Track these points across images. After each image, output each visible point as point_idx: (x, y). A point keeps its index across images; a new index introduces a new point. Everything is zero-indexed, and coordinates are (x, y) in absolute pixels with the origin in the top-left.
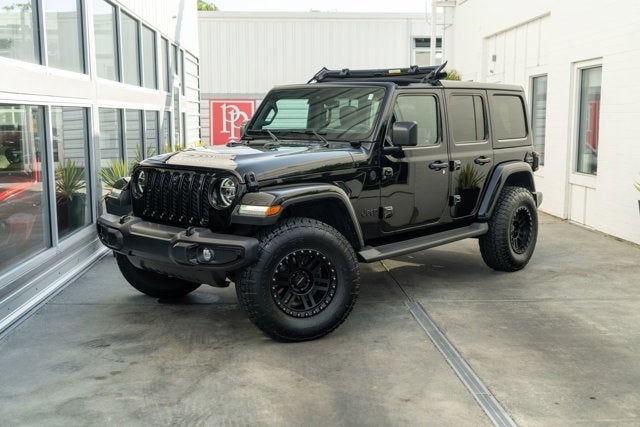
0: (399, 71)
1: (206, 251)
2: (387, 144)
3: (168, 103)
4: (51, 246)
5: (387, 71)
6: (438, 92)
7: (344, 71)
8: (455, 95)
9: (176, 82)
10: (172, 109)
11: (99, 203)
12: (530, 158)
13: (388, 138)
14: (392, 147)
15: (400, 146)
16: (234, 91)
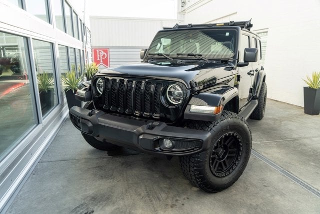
0: (223, 24)
1: (166, 141)
3: (83, 47)
4: (39, 123)
5: (215, 25)
6: (250, 34)
7: (190, 25)
9: (85, 39)
10: (84, 50)
11: (62, 93)
14: (244, 63)
15: (248, 62)
16: (101, 45)
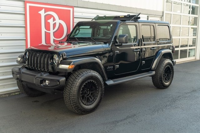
0: (123, 16)
1: (47, 81)
2: (117, 43)
5: (119, 16)
6: (137, 24)
7: (104, 16)
8: (143, 25)
12: (171, 48)
13: (117, 40)
14: (119, 44)
15: (122, 43)
